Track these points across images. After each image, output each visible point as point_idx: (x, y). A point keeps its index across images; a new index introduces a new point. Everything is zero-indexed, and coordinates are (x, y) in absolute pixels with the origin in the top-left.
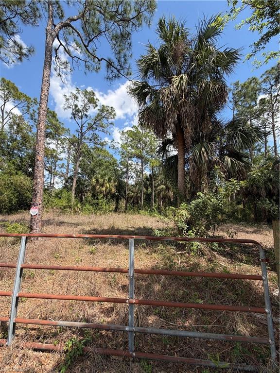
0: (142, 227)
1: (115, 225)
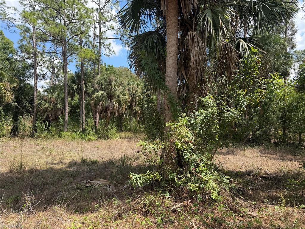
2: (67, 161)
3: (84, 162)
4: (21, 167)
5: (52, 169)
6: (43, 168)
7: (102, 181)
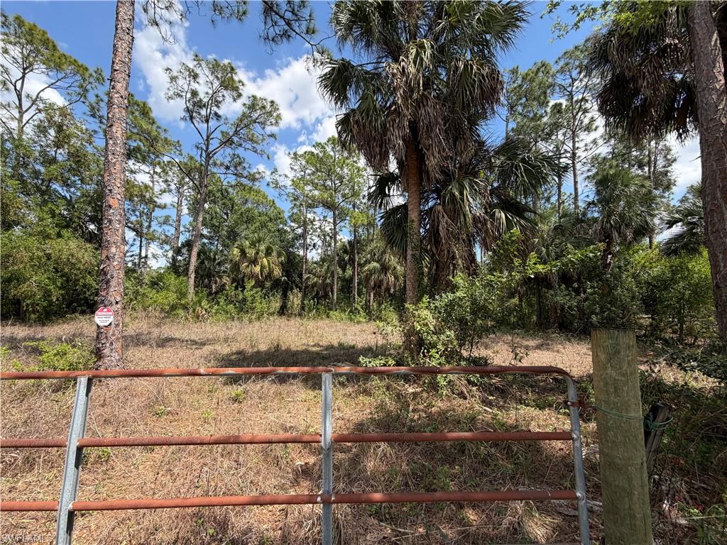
0: (336, 344)
1: (281, 343)
5: (307, 350)
6: (298, 349)
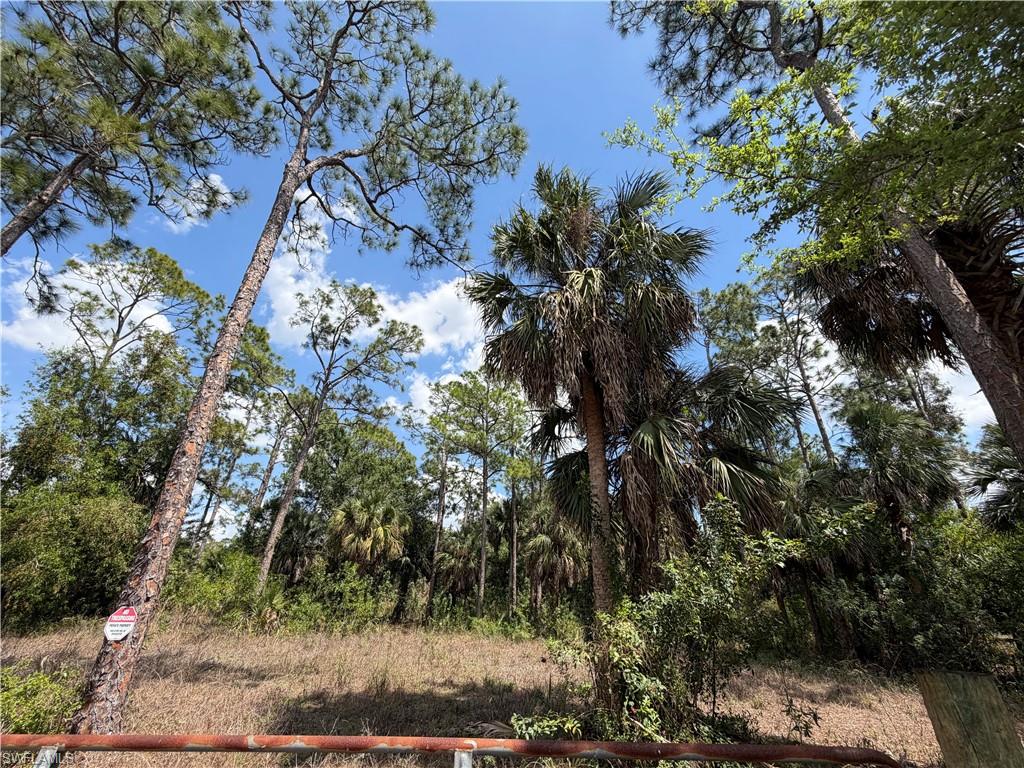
0: (480, 681)
1: (389, 676)
2: (460, 680)
3: (488, 683)
4: (383, 684)
5: (432, 694)
6: (417, 690)
7: (500, 726)
